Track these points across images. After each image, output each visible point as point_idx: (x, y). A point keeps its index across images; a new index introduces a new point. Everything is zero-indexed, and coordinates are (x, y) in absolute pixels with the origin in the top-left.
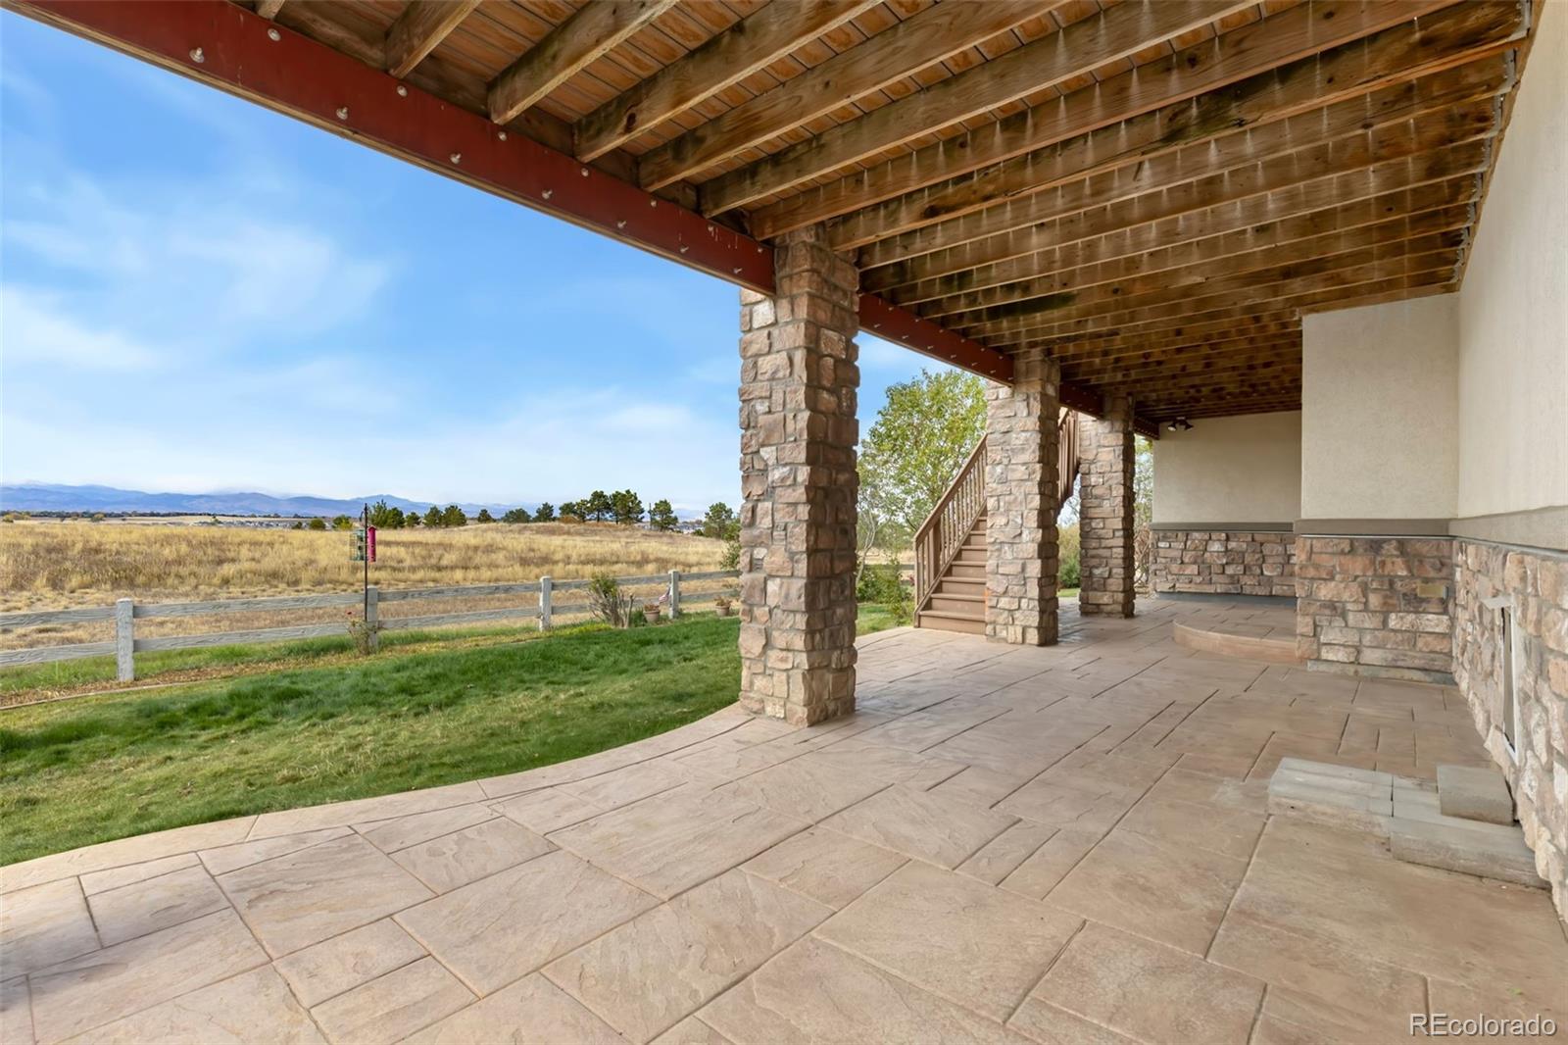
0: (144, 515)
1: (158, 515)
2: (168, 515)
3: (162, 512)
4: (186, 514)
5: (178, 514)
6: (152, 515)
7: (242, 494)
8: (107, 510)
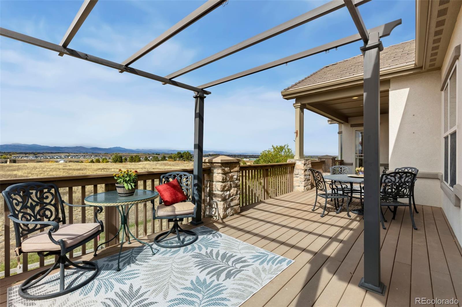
0: (49, 153)
1: (53, 153)
2: (56, 153)
3: (54, 152)
4: (61, 153)
5: (59, 153)
6: (51, 153)
7: (77, 147)
8: (38, 151)
